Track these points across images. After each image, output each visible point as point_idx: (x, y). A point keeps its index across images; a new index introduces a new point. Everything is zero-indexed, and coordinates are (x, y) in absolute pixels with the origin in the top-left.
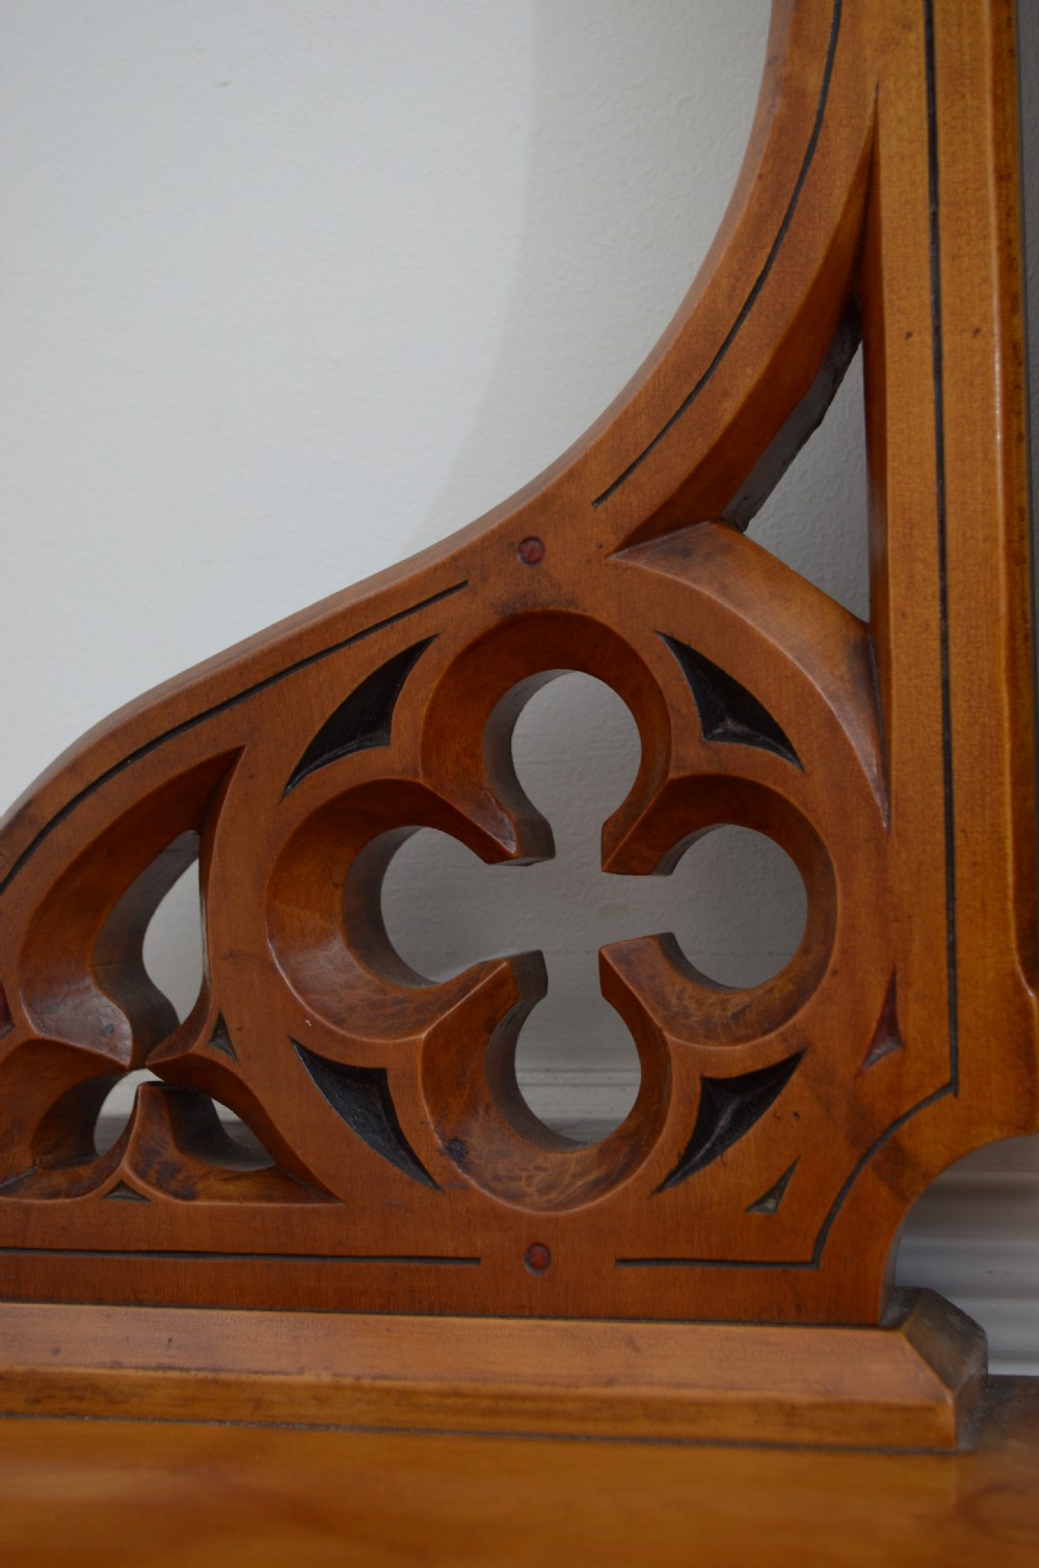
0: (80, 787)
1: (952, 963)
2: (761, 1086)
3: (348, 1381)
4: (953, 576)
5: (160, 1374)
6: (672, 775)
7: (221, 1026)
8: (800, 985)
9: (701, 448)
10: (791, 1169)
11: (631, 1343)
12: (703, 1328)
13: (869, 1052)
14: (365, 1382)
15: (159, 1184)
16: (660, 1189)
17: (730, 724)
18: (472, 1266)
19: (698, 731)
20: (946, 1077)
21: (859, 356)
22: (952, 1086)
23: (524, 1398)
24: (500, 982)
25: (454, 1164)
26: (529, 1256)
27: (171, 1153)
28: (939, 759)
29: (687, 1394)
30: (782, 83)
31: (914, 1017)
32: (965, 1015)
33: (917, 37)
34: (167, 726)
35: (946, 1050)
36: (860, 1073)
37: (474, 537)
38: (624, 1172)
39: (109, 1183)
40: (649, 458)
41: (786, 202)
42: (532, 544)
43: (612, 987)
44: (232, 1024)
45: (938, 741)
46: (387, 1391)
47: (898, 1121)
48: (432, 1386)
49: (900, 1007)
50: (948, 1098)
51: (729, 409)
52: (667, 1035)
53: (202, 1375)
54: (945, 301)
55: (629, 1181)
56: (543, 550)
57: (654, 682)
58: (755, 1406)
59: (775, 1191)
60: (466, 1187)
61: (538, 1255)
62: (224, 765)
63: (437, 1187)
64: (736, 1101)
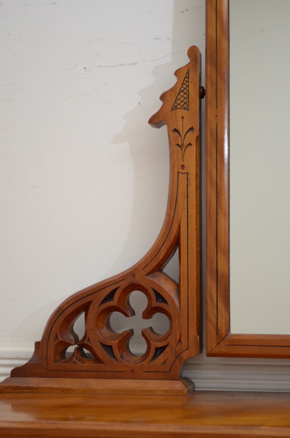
0: (69, 305)
1: (188, 333)
2: (163, 348)
3: (107, 388)
4: (189, 282)
5: (80, 387)
6: (152, 306)
7: (89, 339)
8: (169, 334)
9: (157, 263)
10: (167, 359)
11: (145, 383)
12: (155, 381)
13: (177, 344)
14: (109, 388)
15: (79, 361)
16: (150, 362)
17: (160, 300)
18: (124, 373)
19: (156, 301)
20: (187, 347)
21: (178, 248)
22: (188, 349)
23: (131, 390)
24: (128, 334)
25: (121, 359)
26: (131, 371)
27: (80, 357)
28: (187, 306)
29: (152, 389)
30: (168, 215)
31: (183, 340)
32: (189, 339)
33: (186, 210)
34: (82, 297)
35: (187, 344)
36: (176, 347)
37: (126, 273)
38: (145, 360)
39: (72, 361)
40: (150, 264)
41: (168, 231)
42: (134, 274)
43: (143, 335)
44: (90, 339)
45: (187, 303)
46: (112, 389)
47: (181, 353)
48: (118, 388)
49: (181, 338)
50: (187, 350)
51: (160, 258)
52: (151, 341)
53: (86, 387)
54: (189, 246)
55: (145, 361)
56: (135, 275)
57: (150, 294)
58: (161, 390)
59: (165, 362)
60: (123, 362)
61: (133, 371)
62: (89, 303)
63: (119, 362)
64: (160, 350)
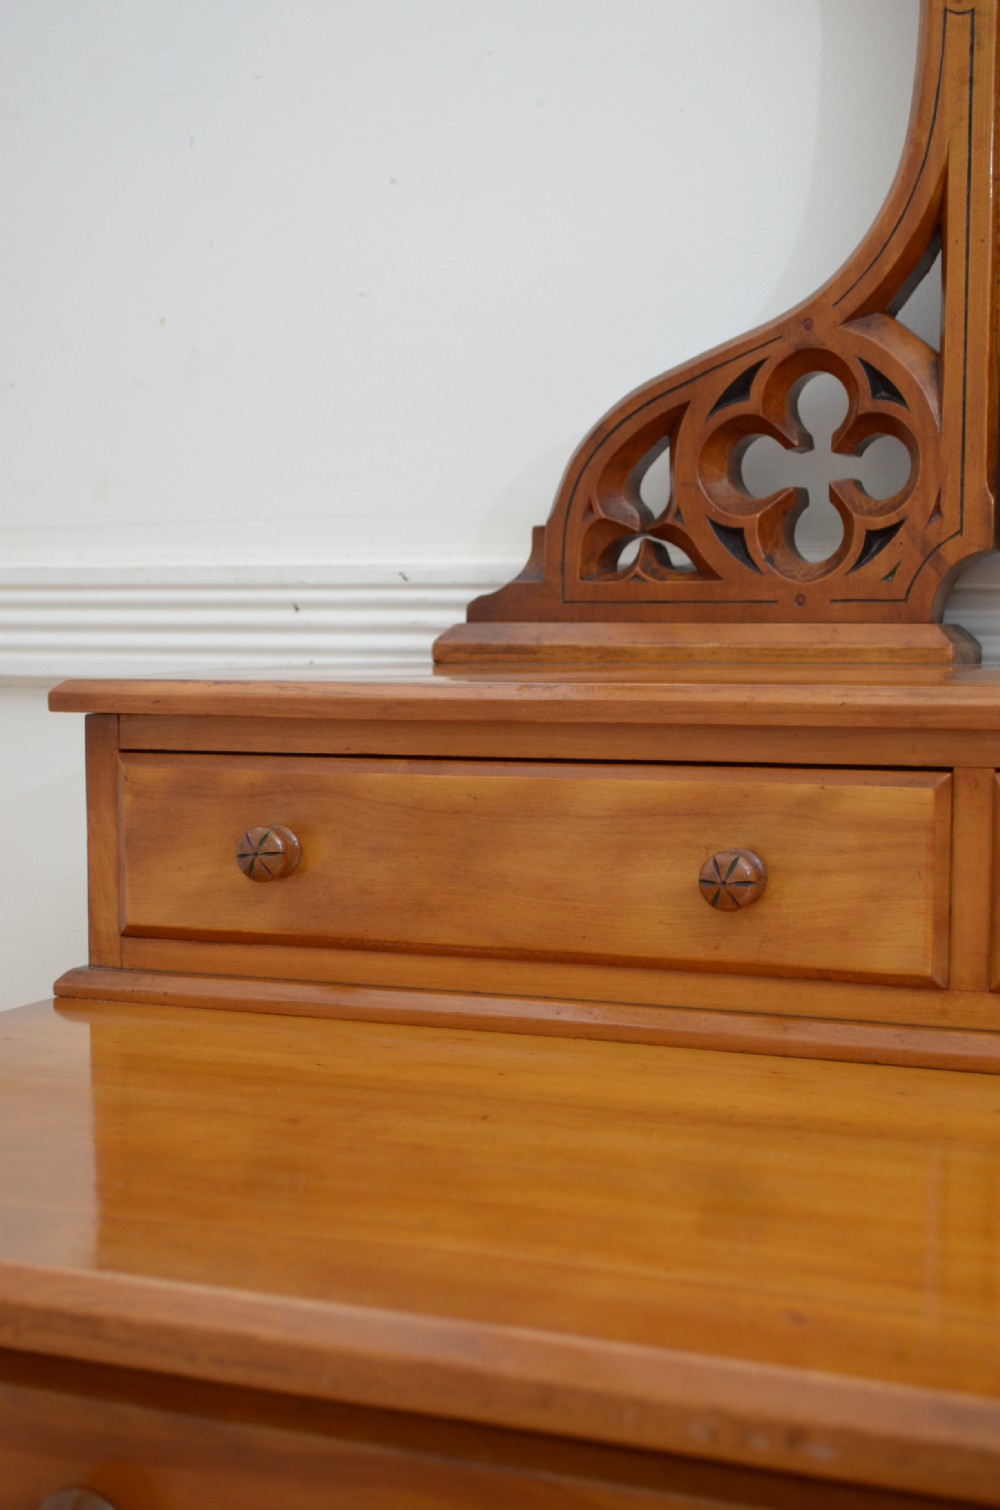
0: (624, 417)
1: (962, 485)
2: (888, 533)
3: (725, 646)
4: (969, 336)
5: (651, 646)
6: (860, 412)
7: (678, 512)
8: (905, 494)
9: (875, 285)
10: (898, 564)
11: (835, 630)
12: (862, 625)
13: (930, 519)
14: (732, 646)
15: (651, 575)
16: (848, 573)
17: (883, 393)
18: (775, 604)
19: (870, 395)
20: (958, 528)
22: (960, 532)
23: (794, 650)
24: (789, 496)
25: (769, 565)
26: (797, 599)
27: (655, 565)
28: (961, 406)
29: (854, 646)
30: (913, 141)
31: (947, 506)
32: (966, 505)
33: (965, 123)
34: (660, 392)
35: (959, 518)
36: (926, 527)
37: (786, 318)
38: (834, 568)
39: (632, 575)
40: (855, 288)
41: (912, 188)
42: (808, 322)
43: (834, 499)
44: (683, 512)
45: (961, 399)
46: (740, 649)
47: (939, 546)
48: (757, 646)
49: (942, 502)
50: (958, 536)
51: (887, 269)
52: (854, 515)
53: (668, 645)
54: (971, 229)
55: (837, 570)
56: (812, 324)
57: (853, 377)
58: (879, 650)
59: (892, 573)
60: (773, 573)
61: (800, 600)
62: (682, 409)
63: (762, 573)
64: (879, 538)
